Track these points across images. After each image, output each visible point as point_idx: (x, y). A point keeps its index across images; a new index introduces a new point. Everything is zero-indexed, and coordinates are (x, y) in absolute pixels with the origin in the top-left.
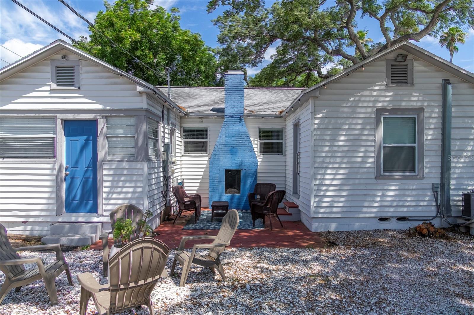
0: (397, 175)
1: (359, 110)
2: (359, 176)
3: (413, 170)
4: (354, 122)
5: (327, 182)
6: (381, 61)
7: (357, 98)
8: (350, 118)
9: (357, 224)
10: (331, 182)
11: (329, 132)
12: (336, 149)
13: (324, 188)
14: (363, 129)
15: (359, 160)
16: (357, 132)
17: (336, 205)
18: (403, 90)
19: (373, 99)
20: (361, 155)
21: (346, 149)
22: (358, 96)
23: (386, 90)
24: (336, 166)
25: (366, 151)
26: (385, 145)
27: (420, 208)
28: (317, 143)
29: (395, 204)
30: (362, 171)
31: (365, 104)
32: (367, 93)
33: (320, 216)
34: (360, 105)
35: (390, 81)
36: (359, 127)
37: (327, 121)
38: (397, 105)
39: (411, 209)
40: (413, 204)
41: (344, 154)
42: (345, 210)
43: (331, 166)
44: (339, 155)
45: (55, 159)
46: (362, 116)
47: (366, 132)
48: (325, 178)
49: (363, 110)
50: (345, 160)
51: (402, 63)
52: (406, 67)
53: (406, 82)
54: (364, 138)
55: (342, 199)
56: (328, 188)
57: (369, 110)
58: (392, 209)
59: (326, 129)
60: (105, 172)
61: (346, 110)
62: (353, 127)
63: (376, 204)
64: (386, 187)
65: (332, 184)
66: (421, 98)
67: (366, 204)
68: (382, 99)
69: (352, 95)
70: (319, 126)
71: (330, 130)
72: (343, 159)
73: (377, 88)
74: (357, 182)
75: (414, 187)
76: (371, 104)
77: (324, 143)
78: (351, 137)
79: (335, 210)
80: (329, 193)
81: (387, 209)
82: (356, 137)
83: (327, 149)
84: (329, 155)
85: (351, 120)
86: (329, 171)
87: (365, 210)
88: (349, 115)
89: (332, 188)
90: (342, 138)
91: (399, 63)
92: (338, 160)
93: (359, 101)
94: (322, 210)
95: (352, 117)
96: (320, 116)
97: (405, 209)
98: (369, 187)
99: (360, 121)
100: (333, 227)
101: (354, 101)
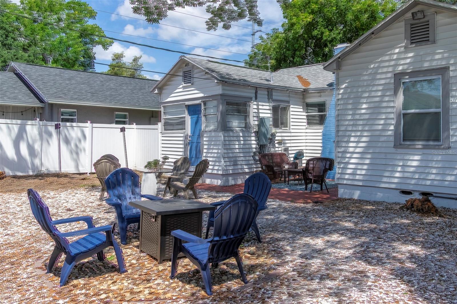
0: (419, 144)
1: (379, 76)
2: (380, 145)
3: (437, 139)
4: (374, 89)
5: (351, 150)
6: (399, 22)
7: (377, 65)
8: (370, 85)
9: (379, 194)
10: (355, 150)
11: (351, 102)
12: (357, 117)
13: (348, 155)
14: (383, 96)
15: (380, 127)
16: (377, 99)
17: (359, 172)
18: (424, 49)
19: (392, 63)
20: (382, 122)
21: (367, 117)
22: (377, 62)
23: (406, 52)
24: (359, 134)
25: (386, 119)
26: (405, 112)
27: (447, 183)
28: (340, 112)
29: (417, 176)
30: (383, 139)
31: (385, 70)
32: (387, 58)
33: (345, 182)
34: (380, 71)
35: (409, 42)
36: (379, 94)
37: (349, 90)
38: (418, 67)
39: (436, 183)
40: (438, 178)
41: (365, 122)
42: (366, 178)
43: (353, 134)
44: (361, 122)
45: (184, 131)
46: (383, 82)
47: (387, 99)
48: (349, 146)
49: (383, 76)
50: (367, 128)
51: (422, 20)
52: (427, 23)
53: (429, 40)
54: (385, 104)
55: (365, 167)
56: (352, 155)
57: (389, 75)
58: (413, 182)
59: (349, 98)
60: (205, 139)
61: (366, 78)
62: (373, 94)
63: (397, 175)
64: (407, 157)
65: (355, 151)
66: (446, 55)
67: (387, 174)
68: (402, 62)
69: (371, 62)
70: (342, 96)
71: (352, 100)
72: (364, 128)
73: (397, 51)
74: (377, 150)
75: (440, 158)
76: (390, 69)
77: (347, 113)
78: (372, 105)
79: (357, 177)
80: (353, 161)
81: (408, 181)
82: (377, 104)
83: (350, 117)
84: (351, 123)
85: (371, 87)
86: (352, 139)
87: (385, 180)
88: (369, 82)
89: (355, 156)
90: (364, 106)
91: (418, 20)
92: (360, 128)
93: (379, 67)
94: (347, 177)
95: (372, 84)
96: (344, 86)
97: (428, 183)
98: (389, 156)
99: (381, 88)
100: (356, 195)
101: (374, 67)
